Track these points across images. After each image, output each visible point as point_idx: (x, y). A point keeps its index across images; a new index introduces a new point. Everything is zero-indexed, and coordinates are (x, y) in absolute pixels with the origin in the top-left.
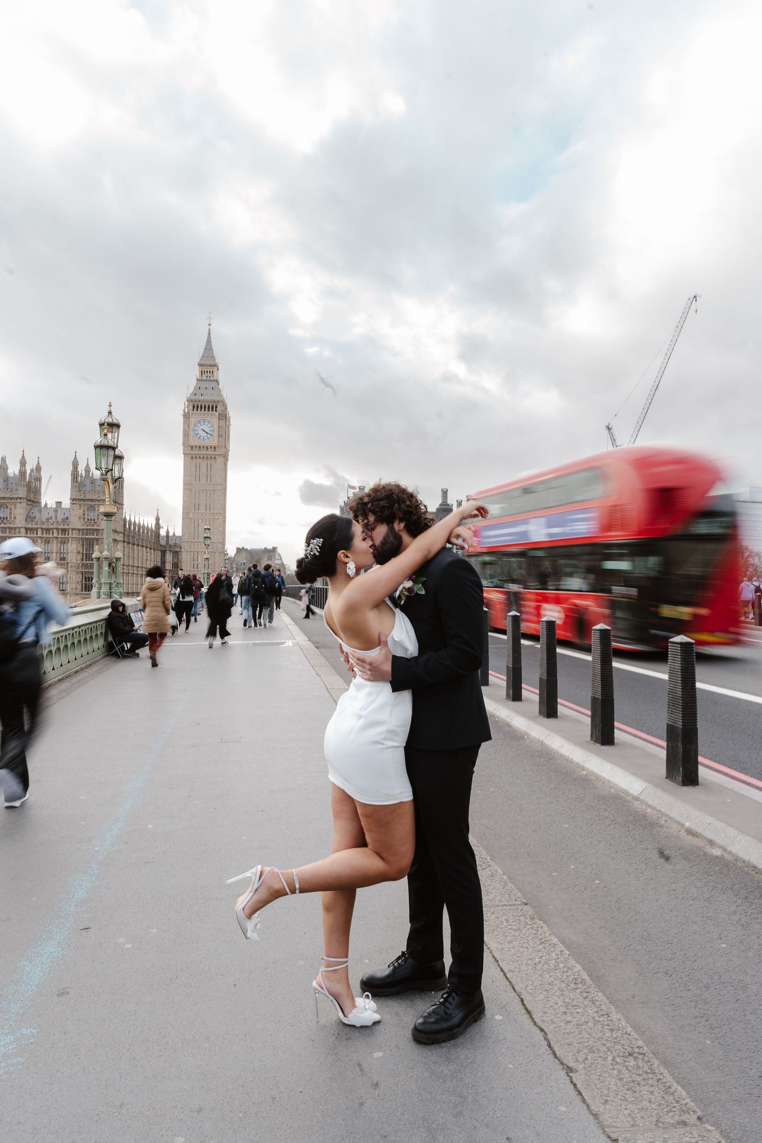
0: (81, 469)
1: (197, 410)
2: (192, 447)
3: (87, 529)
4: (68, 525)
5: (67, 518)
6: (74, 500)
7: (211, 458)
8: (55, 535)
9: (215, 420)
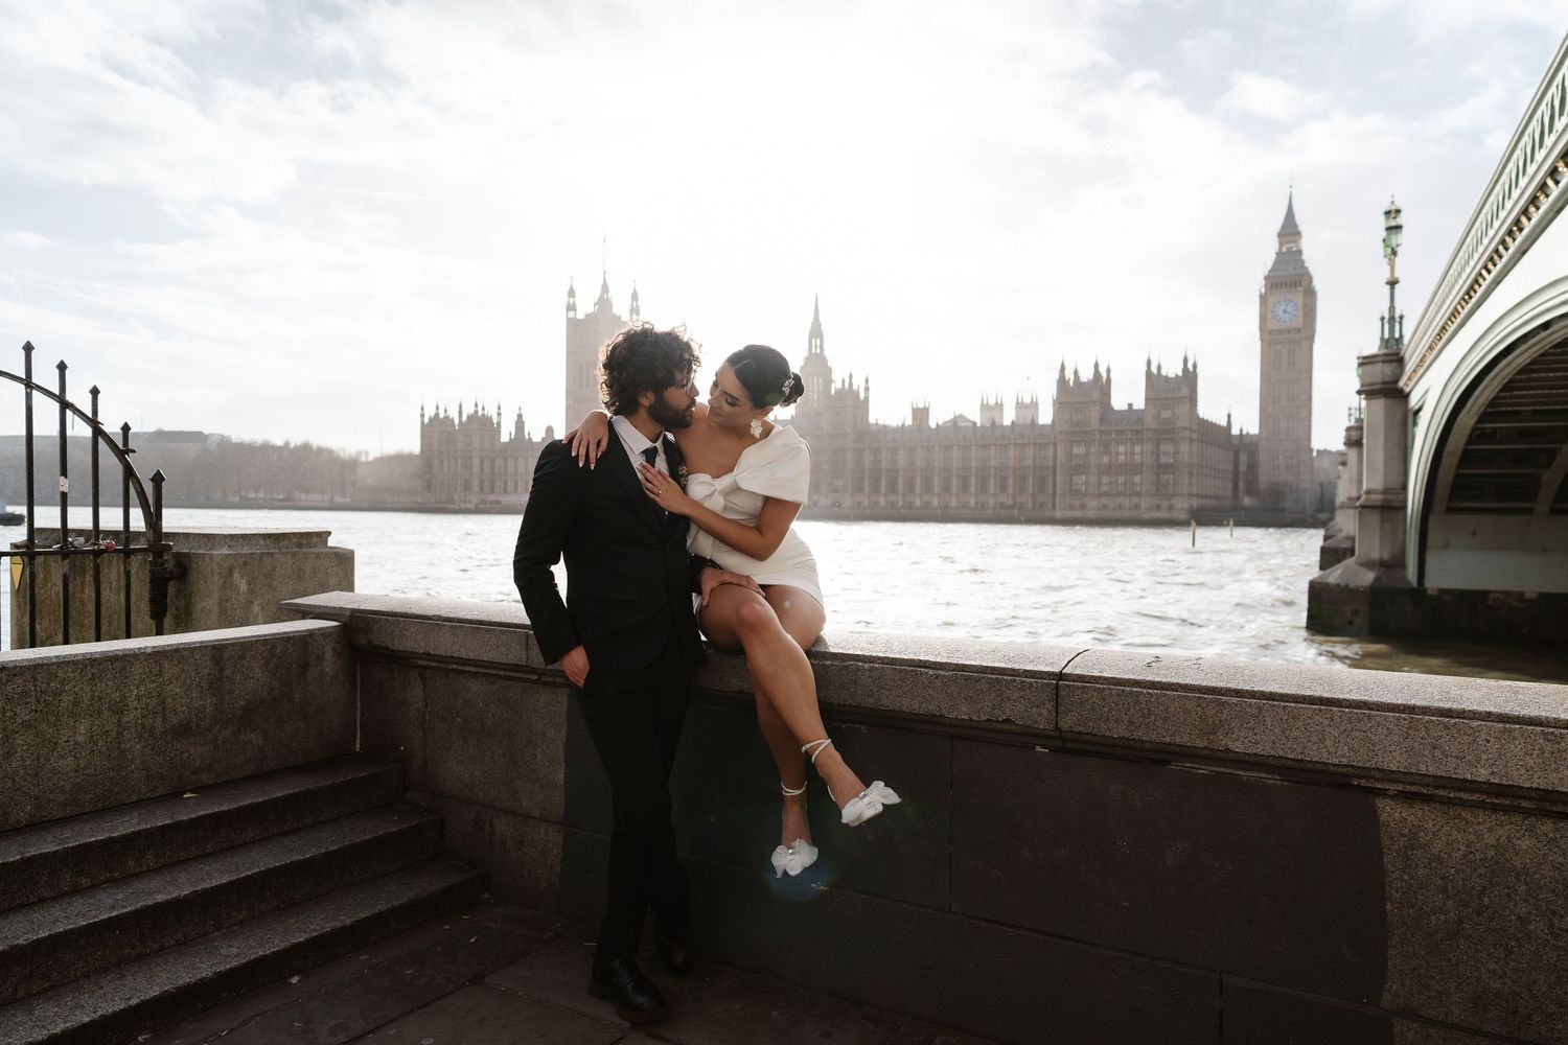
0: (1154, 368)
1: (1277, 289)
2: (1270, 332)
3: (1162, 429)
4: (1143, 424)
5: (1141, 419)
6: (1147, 400)
7: (1293, 342)
8: (1129, 436)
9: (1298, 298)
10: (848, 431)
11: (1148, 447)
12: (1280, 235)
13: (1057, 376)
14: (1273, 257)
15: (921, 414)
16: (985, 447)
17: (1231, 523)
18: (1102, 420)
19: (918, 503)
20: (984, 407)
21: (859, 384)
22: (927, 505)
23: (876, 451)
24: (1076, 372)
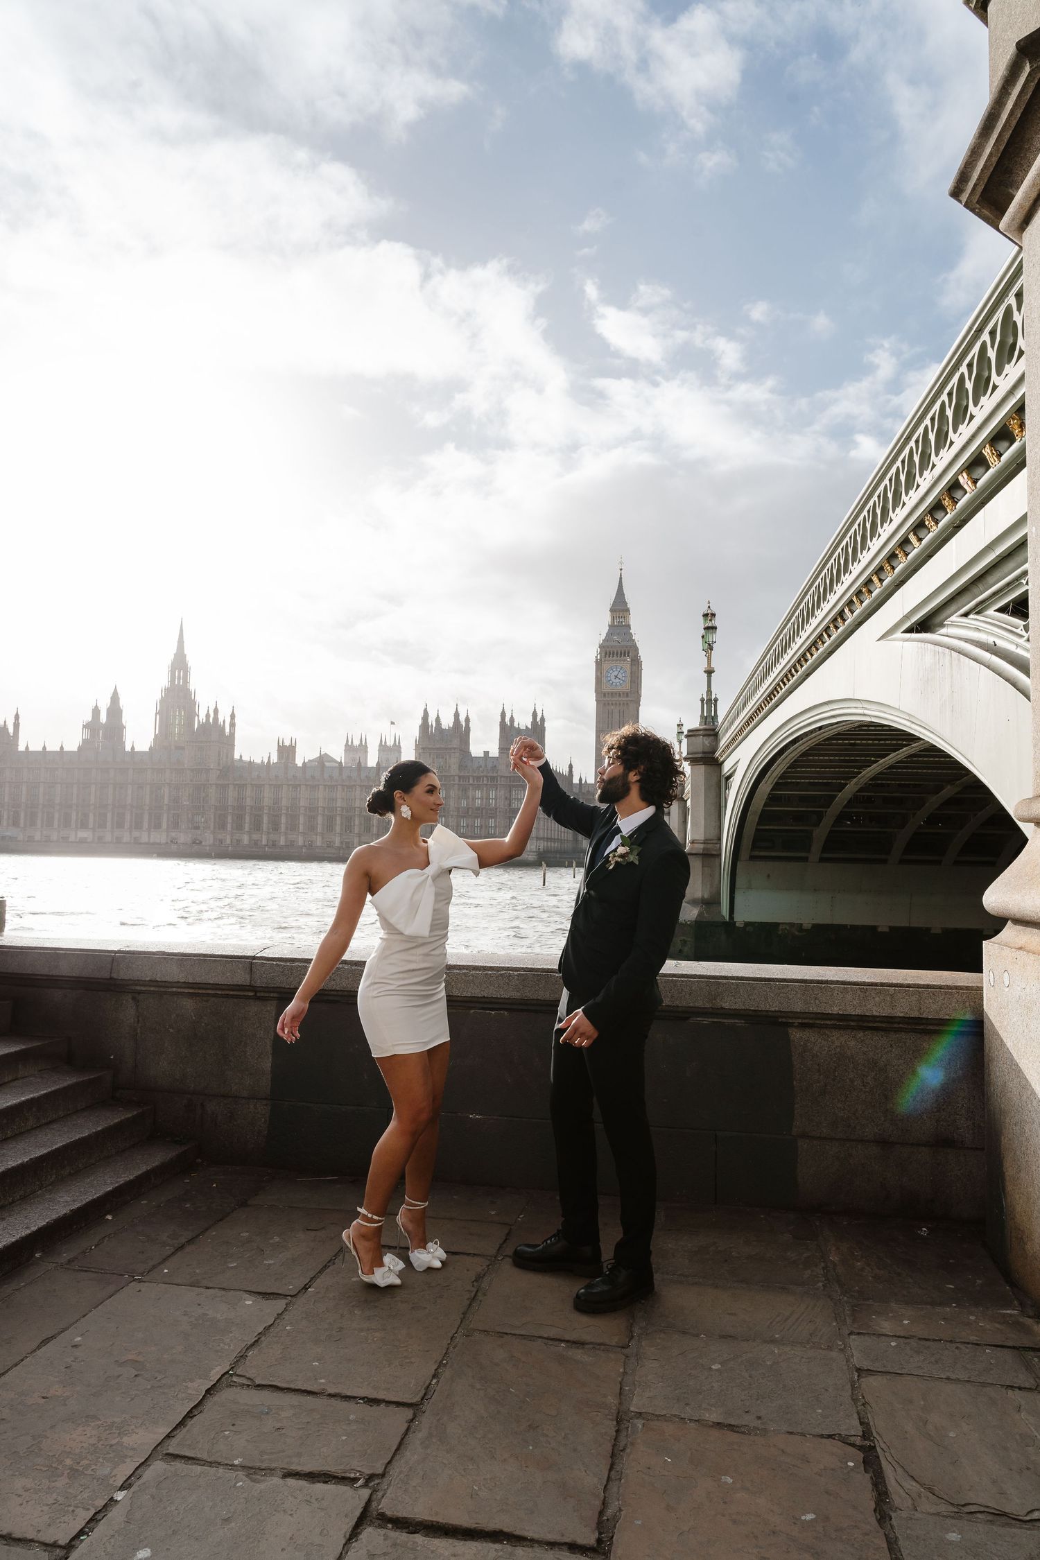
0: (507, 719)
1: (609, 657)
2: (604, 695)
3: (514, 776)
4: (497, 773)
5: (495, 766)
7: (623, 704)
8: (485, 782)
9: (628, 667)
10: (212, 767)
11: (501, 793)
12: (611, 610)
13: (420, 722)
14: (606, 629)
15: (287, 752)
16: (351, 787)
17: (574, 865)
18: (462, 767)
19: (282, 842)
20: (349, 748)
21: (224, 716)
22: (291, 844)
23: (241, 788)
24: (438, 720)
